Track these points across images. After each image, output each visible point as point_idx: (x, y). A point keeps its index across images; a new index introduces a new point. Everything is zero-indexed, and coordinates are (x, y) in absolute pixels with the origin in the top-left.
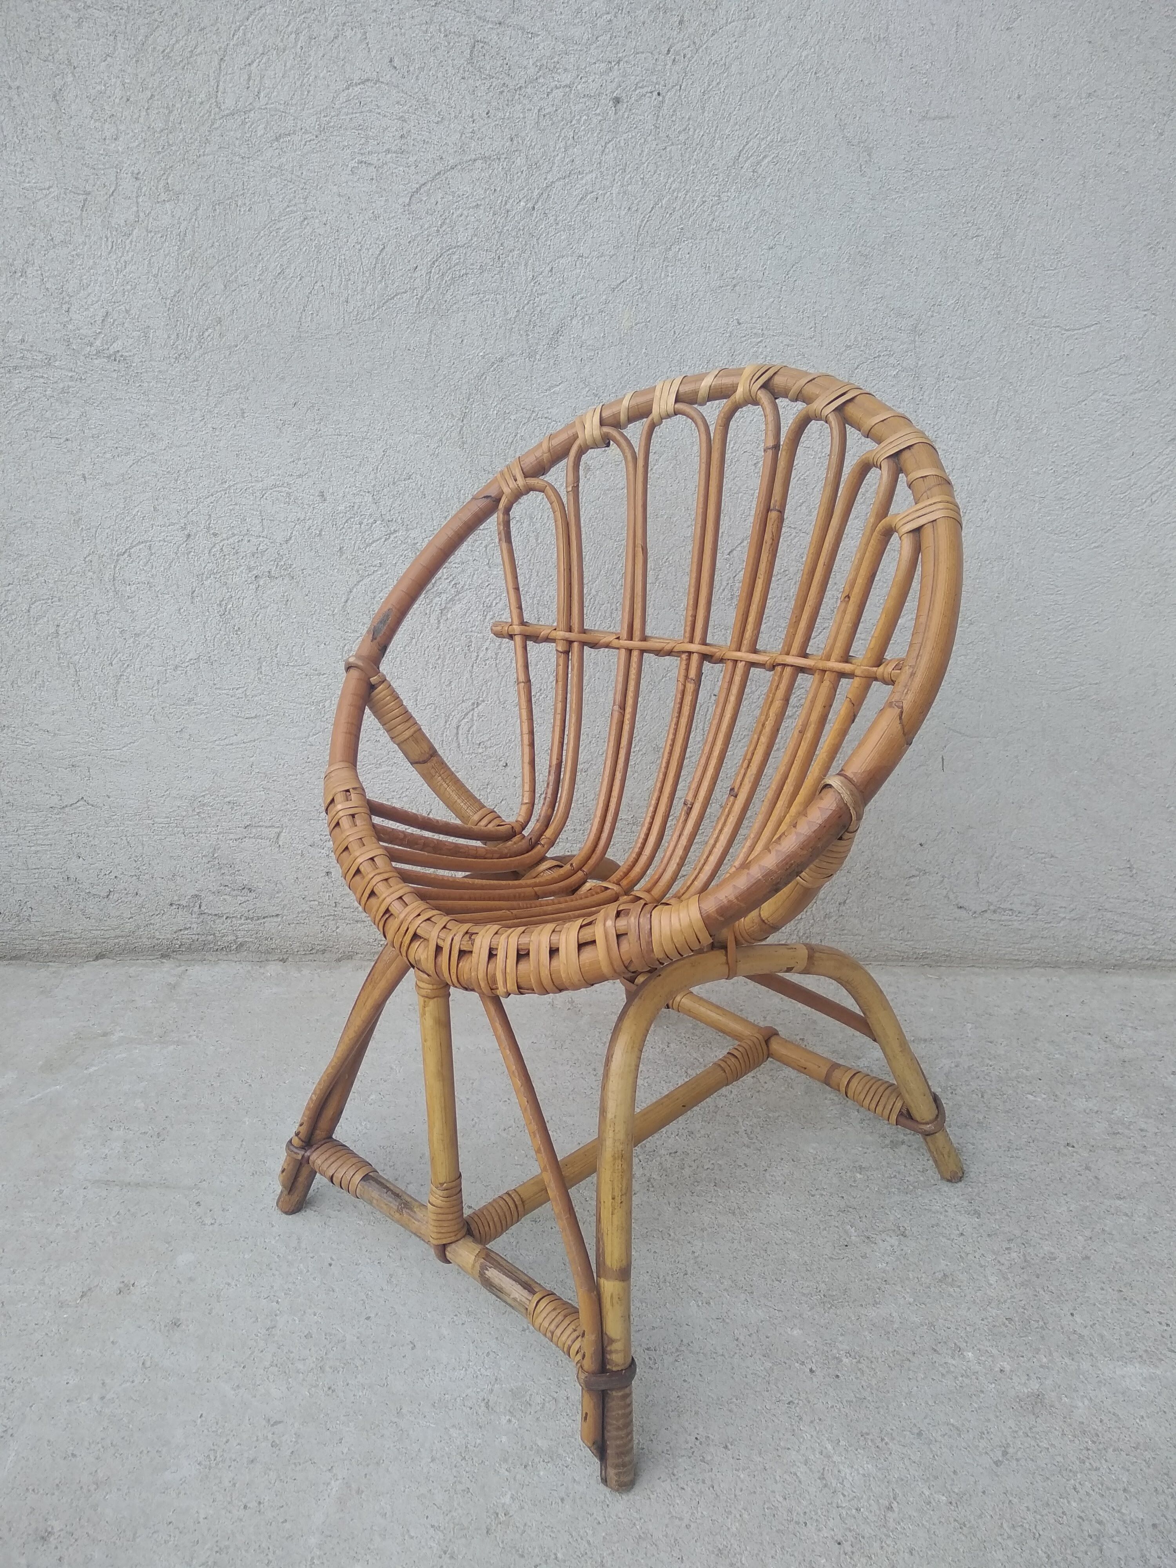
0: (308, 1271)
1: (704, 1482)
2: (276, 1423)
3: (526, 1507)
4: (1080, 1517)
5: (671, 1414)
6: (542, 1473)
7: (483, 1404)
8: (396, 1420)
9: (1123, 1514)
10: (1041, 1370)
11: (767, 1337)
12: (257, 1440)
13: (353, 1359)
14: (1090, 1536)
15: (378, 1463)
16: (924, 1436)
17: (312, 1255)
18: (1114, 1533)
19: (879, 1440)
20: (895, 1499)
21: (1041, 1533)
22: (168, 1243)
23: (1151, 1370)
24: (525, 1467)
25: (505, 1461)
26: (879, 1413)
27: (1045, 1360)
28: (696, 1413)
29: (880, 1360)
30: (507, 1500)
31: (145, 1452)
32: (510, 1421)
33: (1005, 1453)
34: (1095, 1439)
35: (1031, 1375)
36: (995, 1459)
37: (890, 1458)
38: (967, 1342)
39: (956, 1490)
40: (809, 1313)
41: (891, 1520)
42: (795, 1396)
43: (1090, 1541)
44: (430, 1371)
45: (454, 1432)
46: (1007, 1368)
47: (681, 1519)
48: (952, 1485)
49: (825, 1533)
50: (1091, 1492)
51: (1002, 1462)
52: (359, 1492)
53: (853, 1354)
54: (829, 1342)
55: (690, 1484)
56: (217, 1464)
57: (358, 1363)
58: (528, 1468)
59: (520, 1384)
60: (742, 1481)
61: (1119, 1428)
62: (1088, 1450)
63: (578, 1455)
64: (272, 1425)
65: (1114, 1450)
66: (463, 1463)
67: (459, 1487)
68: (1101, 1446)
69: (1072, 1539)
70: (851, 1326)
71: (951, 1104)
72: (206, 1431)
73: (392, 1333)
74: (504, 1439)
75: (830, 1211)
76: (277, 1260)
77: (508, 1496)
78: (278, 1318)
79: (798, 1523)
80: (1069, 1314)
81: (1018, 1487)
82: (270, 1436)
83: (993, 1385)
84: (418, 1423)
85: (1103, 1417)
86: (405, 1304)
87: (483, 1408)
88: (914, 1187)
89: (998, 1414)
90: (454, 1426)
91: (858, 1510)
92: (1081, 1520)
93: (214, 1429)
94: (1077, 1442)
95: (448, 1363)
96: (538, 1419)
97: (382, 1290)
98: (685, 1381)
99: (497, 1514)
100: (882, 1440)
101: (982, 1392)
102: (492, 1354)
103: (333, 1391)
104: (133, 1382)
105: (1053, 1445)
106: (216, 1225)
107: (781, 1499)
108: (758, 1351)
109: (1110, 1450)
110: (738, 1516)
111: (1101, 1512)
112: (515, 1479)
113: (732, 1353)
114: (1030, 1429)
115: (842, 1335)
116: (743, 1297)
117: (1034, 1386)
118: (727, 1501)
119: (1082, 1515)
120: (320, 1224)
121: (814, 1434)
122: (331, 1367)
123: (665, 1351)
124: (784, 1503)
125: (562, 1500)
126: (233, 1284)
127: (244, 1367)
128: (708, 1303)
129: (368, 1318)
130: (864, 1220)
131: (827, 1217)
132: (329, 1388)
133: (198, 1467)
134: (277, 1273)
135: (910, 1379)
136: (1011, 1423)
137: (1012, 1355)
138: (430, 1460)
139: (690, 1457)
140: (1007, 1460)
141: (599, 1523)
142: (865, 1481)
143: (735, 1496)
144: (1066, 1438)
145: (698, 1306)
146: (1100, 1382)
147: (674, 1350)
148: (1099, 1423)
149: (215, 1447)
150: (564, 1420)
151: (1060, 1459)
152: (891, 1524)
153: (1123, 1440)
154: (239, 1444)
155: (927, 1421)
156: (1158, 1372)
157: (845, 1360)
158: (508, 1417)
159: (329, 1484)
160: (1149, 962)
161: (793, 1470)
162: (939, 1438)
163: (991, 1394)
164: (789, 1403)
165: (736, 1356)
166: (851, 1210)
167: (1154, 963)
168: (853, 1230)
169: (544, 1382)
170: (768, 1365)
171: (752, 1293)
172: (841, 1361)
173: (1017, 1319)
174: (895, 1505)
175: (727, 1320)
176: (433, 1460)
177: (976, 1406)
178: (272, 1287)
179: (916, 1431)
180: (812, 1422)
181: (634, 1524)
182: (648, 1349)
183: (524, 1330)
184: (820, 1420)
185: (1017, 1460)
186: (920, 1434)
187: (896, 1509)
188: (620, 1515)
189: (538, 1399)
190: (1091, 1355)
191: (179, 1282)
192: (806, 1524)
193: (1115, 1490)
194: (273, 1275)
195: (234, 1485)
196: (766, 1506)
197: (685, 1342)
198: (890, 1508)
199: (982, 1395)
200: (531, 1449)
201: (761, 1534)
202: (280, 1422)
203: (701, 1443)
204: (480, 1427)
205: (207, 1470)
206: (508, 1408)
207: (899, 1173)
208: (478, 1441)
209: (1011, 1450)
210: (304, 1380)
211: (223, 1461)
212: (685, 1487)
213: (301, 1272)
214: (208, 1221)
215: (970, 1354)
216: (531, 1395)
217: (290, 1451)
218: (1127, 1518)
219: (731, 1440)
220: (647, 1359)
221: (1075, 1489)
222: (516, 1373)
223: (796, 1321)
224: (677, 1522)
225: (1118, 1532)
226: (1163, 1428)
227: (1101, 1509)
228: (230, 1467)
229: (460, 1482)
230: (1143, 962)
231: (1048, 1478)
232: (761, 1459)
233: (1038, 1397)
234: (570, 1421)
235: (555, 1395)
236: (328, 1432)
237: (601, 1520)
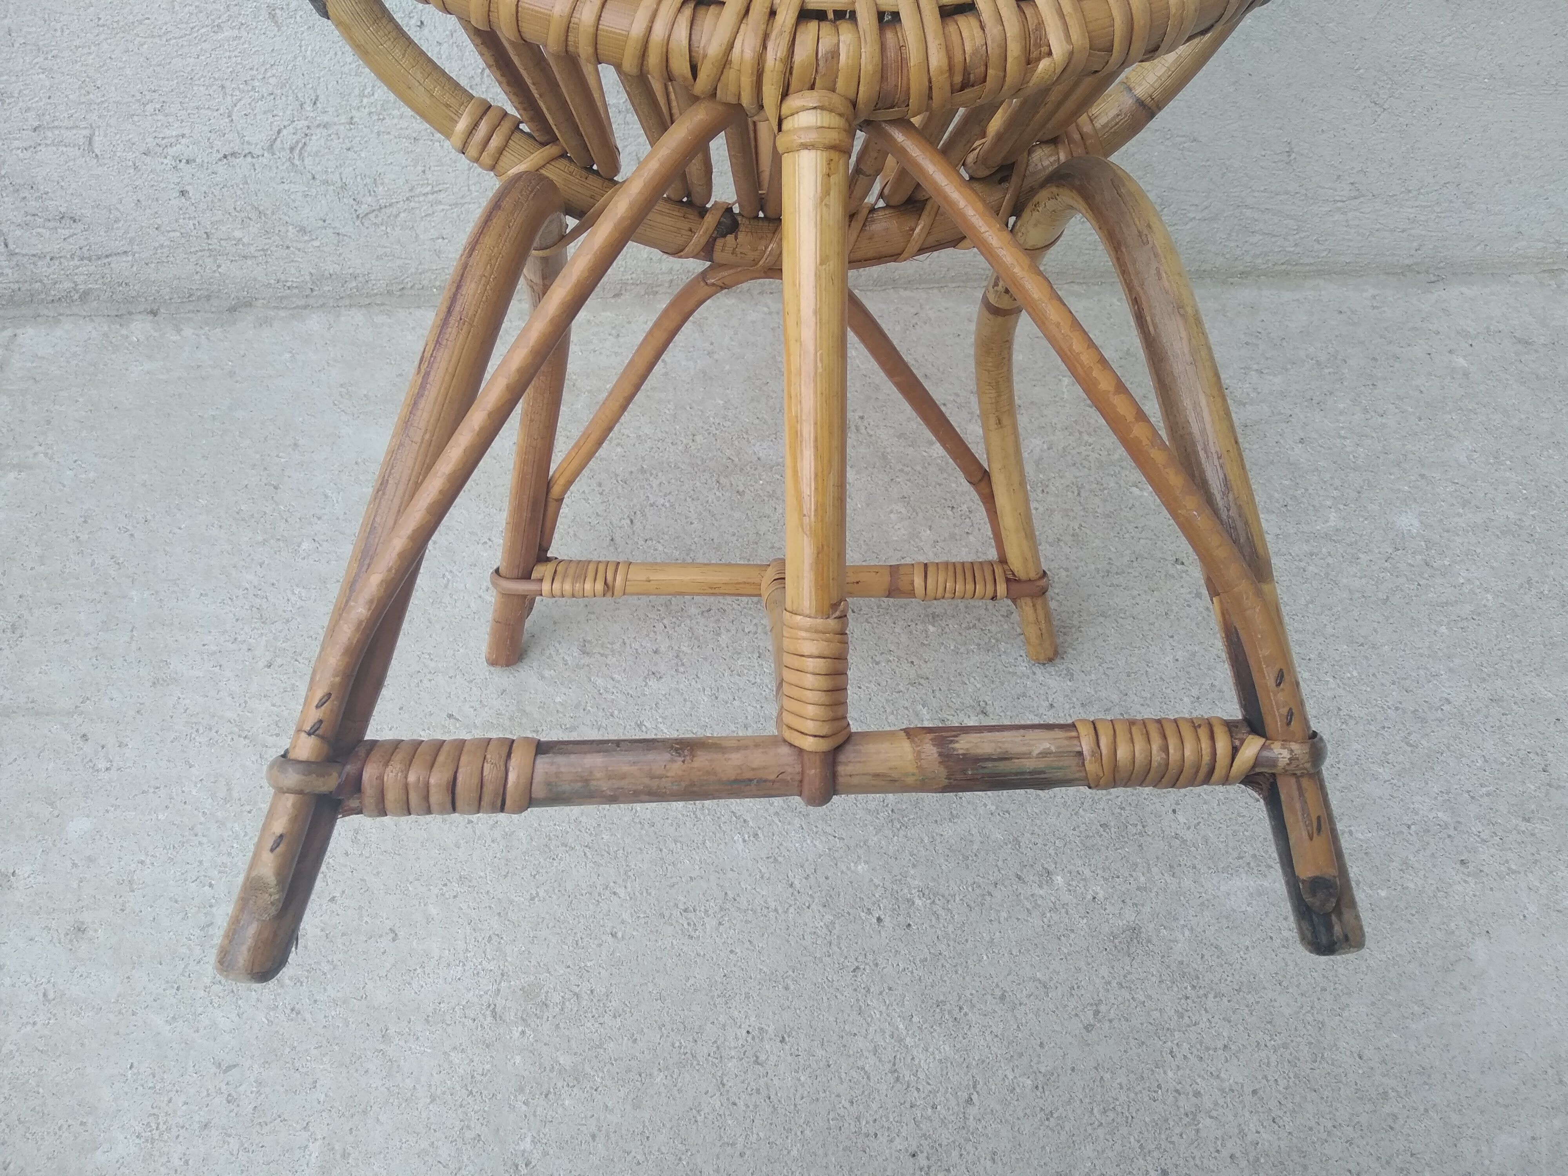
0: (246, 834)
1: (758, 1091)
2: (230, 1068)
3: (551, 1152)
4: (1177, 1091)
5: (718, 1001)
6: (567, 1103)
7: (488, 1013)
8: (382, 1047)
9: (1222, 1080)
10: (1138, 893)
11: (827, 878)
12: (208, 1095)
13: (318, 963)
14: (1187, 1115)
15: (365, 1112)
16: (1008, 999)
17: (248, 808)
18: (1212, 1106)
19: (957, 1009)
20: (974, 1087)
21: (1134, 1115)
22: (52, 804)
23: (1259, 882)
24: (546, 1096)
25: (521, 1090)
26: (956, 972)
27: (1142, 879)
28: (747, 997)
29: (957, 899)
30: (527, 1144)
31: (66, 1127)
32: (523, 1032)
33: (1097, 1013)
34: (1195, 982)
35: (1127, 901)
36: (1086, 1022)
37: (969, 1033)
38: (1056, 863)
39: (1043, 1070)
40: (875, 839)
41: (971, 1118)
42: (861, 958)
43: (1186, 1120)
44: (419, 971)
45: (455, 1057)
46: (1101, 895)
47: (733, 1145)
48: (1038, 1063)
49: (898, 1143)
50: (1189, 1055)
51: (1093, 1026)
52: (345, 1155)
53: (927, 892)
54: (899, 877)
55: (743, 1096)
56: (161, 1135)
57: (326, 968)
58: (551, 1096)
59: (533, 978)
60: (803, 1086)
61: (1222, 966)
62: (1187, 998)
63: (608, 1071)
64: (225, 1072)
65: (1215, 997)
66: (470, 1099)
67: (469, 1135)
68: (1201, 992)
69: (1166, 1120)
70: (923, 853)
71: (1041, 509)
72: (140, 1088)
73: (365, 919)
74: (518, 1059)
75: (898, 684)
76: (203, 819)
77: (528, 1139)
78: (214, 910)
79: (867, 1135)
80: (1170, 811)
81: (1111, 1058)
82: (224, 1087)
83: (1085, 921)
84: (410, 1049)
85: (1205, 952)
86: (378, 873)
87: (489, 1019)
88: (997, 640)
89: (1090, 960)
90: (455, 1048)
91: (934, 1107)
92: (1177, 1095)
93: (151, 1085)
94: (1175, 989)
95: (440, 957)
96: (557, 1026)
97: (347, 854)
98: (732, 952)
99: (517, 1166)
100: (961, 1008)
101: (1072, 931)
102: (495, 938)
103: (298, 1014)
104: (34, 1024)
105: (1149, 997)
106: (113, 771)
107: (847, 1105)
108: (816, 900)
109: (1211, 996)
110: (799, 1133)
111: (1198, 1081)
112: (535, 1116)
113: (787, 906)
114: (1125, 976)
115: (914, 866)
116: (797, 822)
117: (1130, 915)
118: (785, 1115)
119: (1179, 1087)
120: (254, 758)
121: (883, 1008)
122: (291, 979)
123: (706, 911)
124: (851, 1109)
125: (594, 1137)
126: (148, 861)
127: (178, 989)
128: (756, 835)
129: (333, 899)
130: (938, 694)
131: (895, 695)
132: (292, 1010)
133: (137, 1141)
134: (205, 840)
135: (991, 921)
136: (1104, 971)
137: (1106, 876)
138: (428, 1100)
139: (741, 1059)
140: (1099, 1021)
141: (639, 1163)
142: (942, 1070)
143: (795, 1105)
144: (1163, 985)
145: (744, 841)
146: (1202, 904)
147: (717, 909)
148: (1199, 961)
149: (155, 1111)
150: (589, 1025)
151: (1157, 1014)
152: (971, 1123)
153: (1226, 980)
154: (186, 1103)
155: (1010, 978)
156: (1266, 884)
157: (918, 902)
158: (520, 1029)
159: (306, 1147)
160: (1284, 267)
161: (860, 1064)
162: (1025, 1000)
163: (1082, 933)
164: (854, 971)
165: (791, 910)
166: (922, 681)
167: (1289, 267)
168: (925, 711)
169: (562, 972)
170: (829, 918)
171: (808, 815)
172: (913, 903)
173: (1112, 824)
174: (975, 1097)
175: (780, 859)
176: (433, 1099)
177: (1066, 951)
178: (201, 862)
179: (998, 992)
180: (881, 993)
181: (680, 1159)
182: (685, 910)
183: (532, 899)
184: (890, 989)
185: (1110, 1021)
186: (1003, 998)
187: (977, 1104)
188: (663, 1150)
189: (557, 998)
190: (1194, 867)
191: (75, 865)
192: (876, 1135)
193: (1215, 1050)
194: (200, 843)
195: (187, 1162)
196: (831, 1117)
197: (731, 895)
198: (970, 1101)
199: (1072, 936)
200: (552, 1069)
201: (826, 1155)
202: (235, 1066)
203: (753, 1038)
204: (488, 1046)
205: (149, 1146)
206: (519, 1014)
207: (979, 620)
208: (488, 1067)
209: (1103, 1008)
210: (258, 1000)
211: (169, 1130)
212: (737, 1101)
213: (237, 837)
214: (102, 765)
215: (1059, 878)
216: (547, 992)
217: (251, 1107)
218: (1226, 1085)
219: (788, 1030)
220: (686, 926)
221: (1171, 1052)
222: (526, 963)
223: (861, 851)
224: (729, 1150)
225: (1216, 1104)
226: (1269, 961)
227: (1199, 1076)
228: (178, 1137)
229: (469, 1127)
230: (1277, 268)
231: (1143, 1043)
232: (824, 1053)
233: (1134, 931)
234: (596, 1025)
235: (577, 990)
236: (297, 1075)
237: (640, 1158)
